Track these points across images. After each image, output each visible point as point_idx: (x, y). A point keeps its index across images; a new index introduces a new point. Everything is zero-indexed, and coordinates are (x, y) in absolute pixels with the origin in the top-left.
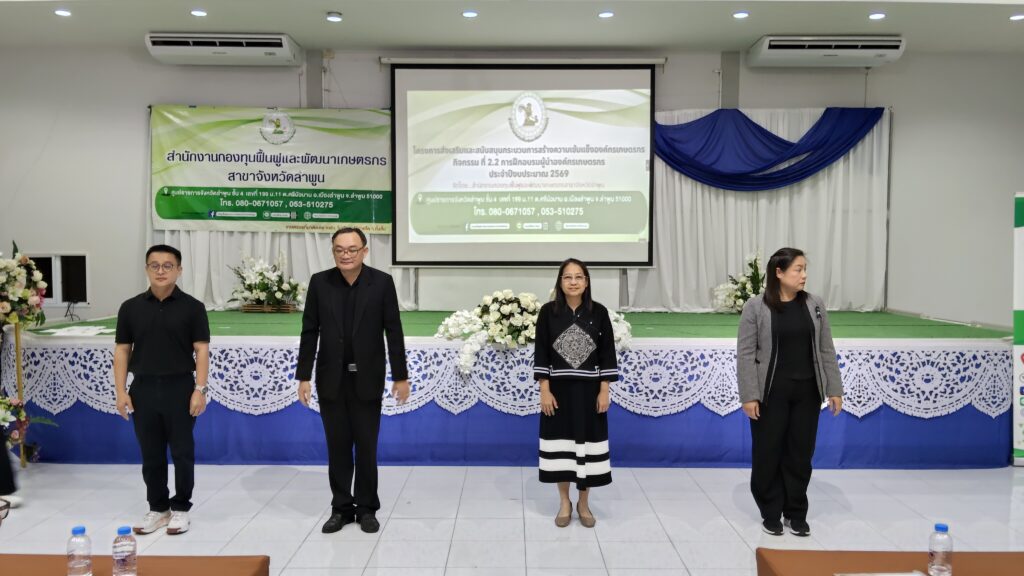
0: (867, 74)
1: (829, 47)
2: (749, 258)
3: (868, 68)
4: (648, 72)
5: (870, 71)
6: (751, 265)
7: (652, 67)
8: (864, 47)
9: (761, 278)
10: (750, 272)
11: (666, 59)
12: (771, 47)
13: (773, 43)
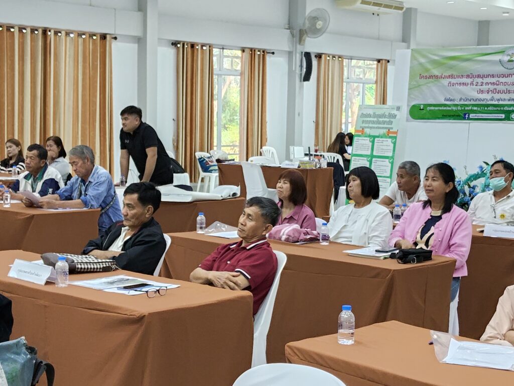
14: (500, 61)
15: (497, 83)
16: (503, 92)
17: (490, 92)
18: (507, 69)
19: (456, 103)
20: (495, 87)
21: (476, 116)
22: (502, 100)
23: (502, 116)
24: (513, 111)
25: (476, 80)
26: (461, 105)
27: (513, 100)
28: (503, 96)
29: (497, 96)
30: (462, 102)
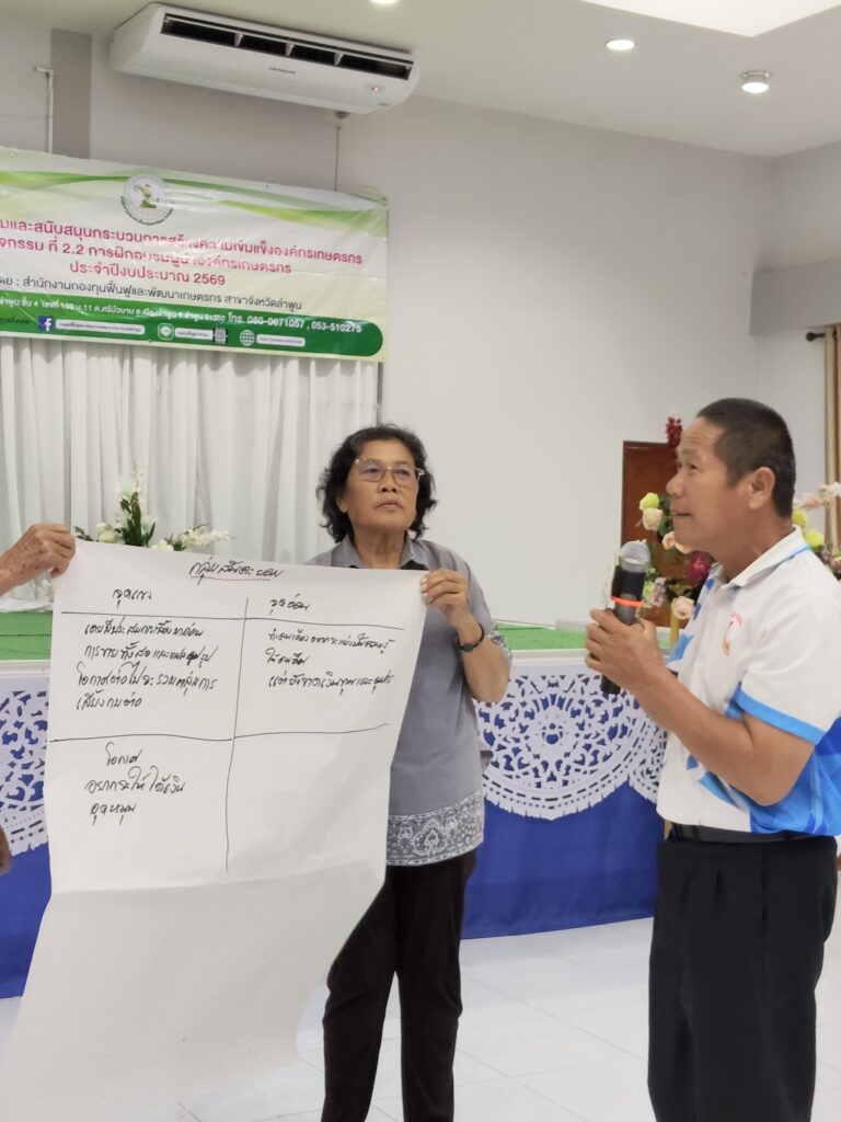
0: (339, 128)
1: (281, 51)
2: (123, 489)
3: (341, 114)
5: (344, 121)
6: (125, 504)
8: (347, 62)
9: (147, 530)
10: (123, 518)
14: (123, 203)
15: (119, 252)
16: (136, 273)
17: (104, 271)
18: (141, 222)
19: (14, 288)
20: (114, 260)
21: (72, 325)
22: (134, 292)
23: (137, 330)
24: (163, 320)
25: (63, 239)
26: (31, 296)
27: (160, 293)
28: (137, 282)
29: (122, 282)
30: (31, 289)
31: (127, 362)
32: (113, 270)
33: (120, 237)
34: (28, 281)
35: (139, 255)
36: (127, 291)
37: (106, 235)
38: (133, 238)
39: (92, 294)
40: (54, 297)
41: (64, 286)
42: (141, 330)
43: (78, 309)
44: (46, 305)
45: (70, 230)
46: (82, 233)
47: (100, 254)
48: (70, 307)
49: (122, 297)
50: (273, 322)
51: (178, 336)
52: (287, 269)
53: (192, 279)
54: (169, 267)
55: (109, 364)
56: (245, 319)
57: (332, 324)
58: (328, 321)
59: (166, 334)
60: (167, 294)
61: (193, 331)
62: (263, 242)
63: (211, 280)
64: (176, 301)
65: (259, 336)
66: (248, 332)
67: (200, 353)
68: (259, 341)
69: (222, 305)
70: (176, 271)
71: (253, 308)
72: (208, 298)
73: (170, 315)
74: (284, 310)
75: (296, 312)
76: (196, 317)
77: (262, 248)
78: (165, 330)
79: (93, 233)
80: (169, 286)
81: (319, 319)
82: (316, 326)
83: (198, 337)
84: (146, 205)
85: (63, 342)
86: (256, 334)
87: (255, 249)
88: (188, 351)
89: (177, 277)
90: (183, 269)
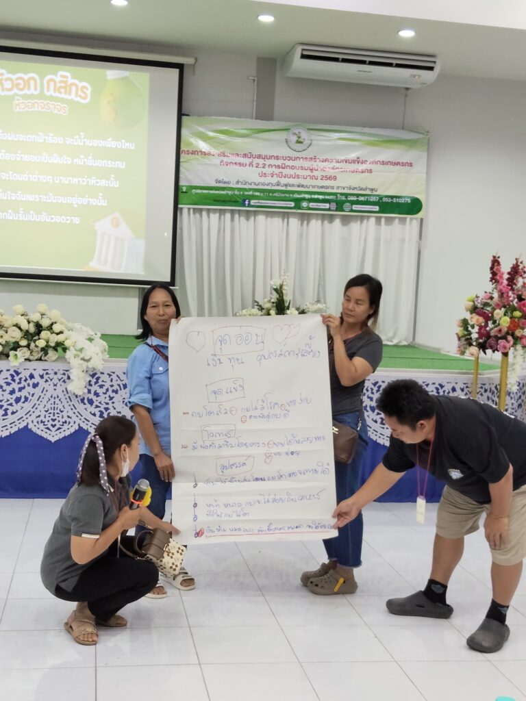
0: (406, 96)
1: (363, 62)
2: (276, 283)
3: (407, 89)
4: (176, 72)
5: (409, 92)
6: (276, 290)
7: (180, 67)
8: (398, 66)
9: (287, 304)
10: (275, 296)
11: (196, 59)
12: (303, 57)
13: (305, 53)
14: (287, 142)
15: (283, 166)
16: (291, 176)
17: (275, 176)
18: (295, 151)
19: (231, 186)
20: (281, 170)
21: (259, 203)
22: (290, 186)
23: (291, 205)
24: (304, 199)
25: (256, 161)
26: (239, 189)
27: (303, 186)
28: (291, 181)
29: (283, 181)
30: (240, 186)
31: (286, 220)
32: (280, 175)
33: (285, 158)
34: (238, 182)
35: (293, 167)
36: (286, 185)
37: (277, 158)
38: (290, 159)
39: (269, 188)
40: (250, 190)
41: (255, 184)
42: (293, 204)
43: (262, 195)
44: (246, 193)
45: (259, 157)
46: (265, 158)
47: (274, 167)
48: (258, 194)
49: (284, 188)
50: (362, 199)
51: (311, 207)
52: (371, 171)
53: (320, 178)
54: (308, 173)
55: (277, 222)
56: (346, 197)
57: (394, 199)
58: (392, 197)
59: (305, 206)
60: (306, 186)
61: (319, 204)
62: (358, 158)
63: (329, 178)
64: (311, 189)
65: (354, 206)
66: (348, 204)
67: (323, 215)
68: (354, 209)
69: (335, 191)
70: (311, 174)
71: (351, 192)
72: (327, 187)
73: (307, 196)
74: (368, 192)
75: (375, 193)
76: (321, 197)
77: (357, 161)
78: (304, 204)
79: (271, 157)
80: (308, 182)
81: (386, 196)
82: (385, 200)
83: (321, 207)
84: (298, 142)
85: (255, 211)
86: (352, 205)
87: (354, 162)
88: (317, 214)
89: (313, 177)
90: (315, 173)
